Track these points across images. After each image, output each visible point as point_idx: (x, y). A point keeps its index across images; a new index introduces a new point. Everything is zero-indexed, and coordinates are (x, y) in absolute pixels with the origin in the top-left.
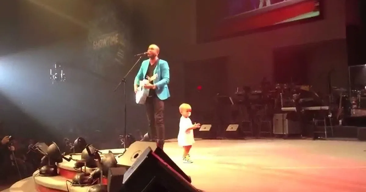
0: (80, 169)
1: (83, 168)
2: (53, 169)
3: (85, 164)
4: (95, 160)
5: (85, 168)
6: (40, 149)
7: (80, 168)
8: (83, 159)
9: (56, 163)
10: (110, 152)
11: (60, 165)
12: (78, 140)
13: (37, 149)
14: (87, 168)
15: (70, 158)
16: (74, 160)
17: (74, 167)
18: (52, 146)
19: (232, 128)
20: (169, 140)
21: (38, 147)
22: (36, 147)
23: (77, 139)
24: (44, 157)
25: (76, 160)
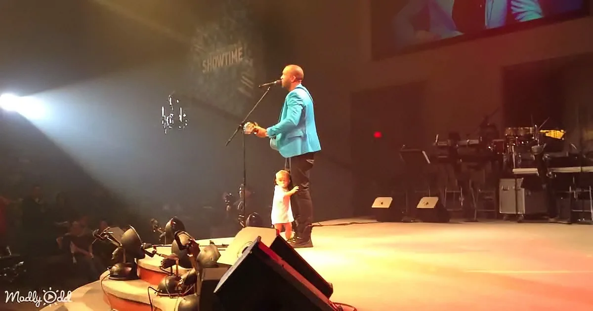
0: (168, 269)
1: (174, 267)
2: (130, 269)
3: (177, 262)
4: (188, 255)
5: (177, 267)
6: (111, 237)
7: (170, 268)
8: (174, 253)
9: (135, 259)
10: (212, 243)
11: (140, 263)
12: (171, 223)
13: (106, 237)
14: (180, 268)
15: (153, 252)
16: (160, 255)
17: (160, 267)
18: (129, 233)
19: (427, 203)
20: (321, 223)
21: (108, 234)
22: (105, 234)
23: (170, 221)
24: (117, 249)
25: (163, 256)
